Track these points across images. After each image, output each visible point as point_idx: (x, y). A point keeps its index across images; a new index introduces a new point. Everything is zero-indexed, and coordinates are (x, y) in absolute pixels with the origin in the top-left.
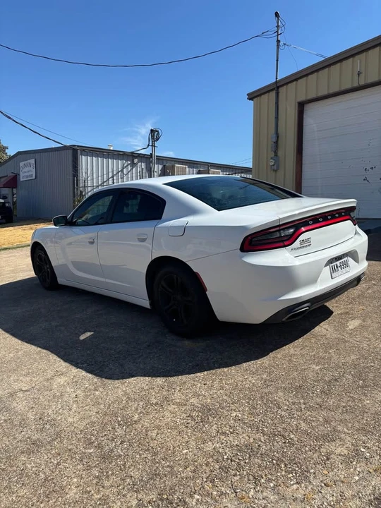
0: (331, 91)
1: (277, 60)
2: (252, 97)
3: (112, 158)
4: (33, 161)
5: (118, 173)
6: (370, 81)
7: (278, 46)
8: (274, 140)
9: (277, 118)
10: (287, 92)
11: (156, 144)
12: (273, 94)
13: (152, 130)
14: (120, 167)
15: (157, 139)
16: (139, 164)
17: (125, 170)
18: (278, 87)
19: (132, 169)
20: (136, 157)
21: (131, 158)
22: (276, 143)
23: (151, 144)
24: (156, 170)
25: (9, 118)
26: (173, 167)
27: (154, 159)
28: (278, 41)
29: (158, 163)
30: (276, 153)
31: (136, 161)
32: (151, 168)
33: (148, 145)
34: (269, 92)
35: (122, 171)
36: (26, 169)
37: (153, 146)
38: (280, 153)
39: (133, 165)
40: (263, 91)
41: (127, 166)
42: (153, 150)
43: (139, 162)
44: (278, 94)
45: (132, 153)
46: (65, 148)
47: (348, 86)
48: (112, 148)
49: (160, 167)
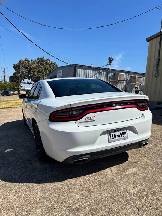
2: (148, 40)
3: (91, 70)
4: (61, 71)
5: (93, 76)
8: (157, 61)
11: (111, 64)
12: (159, 38)
13: (110, 58)
14: (94, 74)
15: (112, 61)
16: (103, 73)
17: (96, 75)
18: (161, 34)
19: (99, 75)
20: (101, 70)
21: (99, 70)
22: (158, 63)
23: (109, 64)
24: (110, 75)
25: (47, 53)
26: (118, 74)
27: (110, 70)
29: (111, 72)
30: (157, 68)
31: (101, 71)
32: (108, 75)
33: (108, 64)
34: (157, 37)
35: (95, 75)
36: (59, 74)
37: (110, 65)
38: (160, 68)
39: (100, 73)
40: (153, 37)
41: (97, 73)
42: (110, 67)
43: (102, 72)
44: (161, 38)
45: (100, 68)
46: (71, 66)
48: (92, 66)
49: (112, 74)
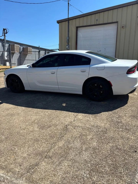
0: (88, 25)
1: (68, 10)
2: (59, 22)
6: (100, 23)
7: (68, 5)
9: (68, 31)
10: (72, 22)
12: (67, 22)
13: (4, 29)
15: (6, 33)
18: (69, 20)
22: (68, 40)
23: (3, 35)
24: (6, 46)
26: (14, 45)
27: (5, 41)
28: (69, 3)
29: (7, 43)
30: (68, 43)
32: (4, 45)
34: (65, 21)
37: (5, 36)
38: (70, 44)
40: (63, 21)
42: (5, 38)
44: (69, 22)
47: (93, 24)
49: (8, 45)
